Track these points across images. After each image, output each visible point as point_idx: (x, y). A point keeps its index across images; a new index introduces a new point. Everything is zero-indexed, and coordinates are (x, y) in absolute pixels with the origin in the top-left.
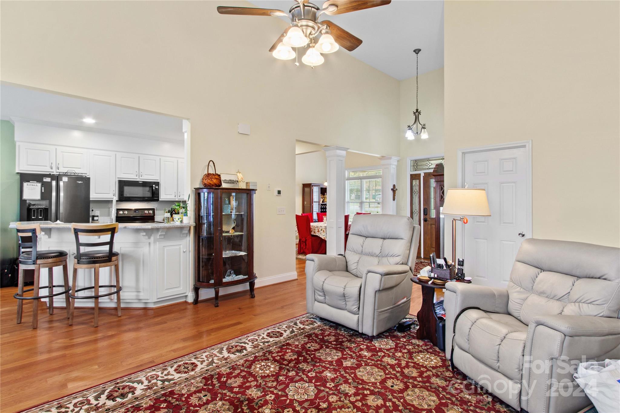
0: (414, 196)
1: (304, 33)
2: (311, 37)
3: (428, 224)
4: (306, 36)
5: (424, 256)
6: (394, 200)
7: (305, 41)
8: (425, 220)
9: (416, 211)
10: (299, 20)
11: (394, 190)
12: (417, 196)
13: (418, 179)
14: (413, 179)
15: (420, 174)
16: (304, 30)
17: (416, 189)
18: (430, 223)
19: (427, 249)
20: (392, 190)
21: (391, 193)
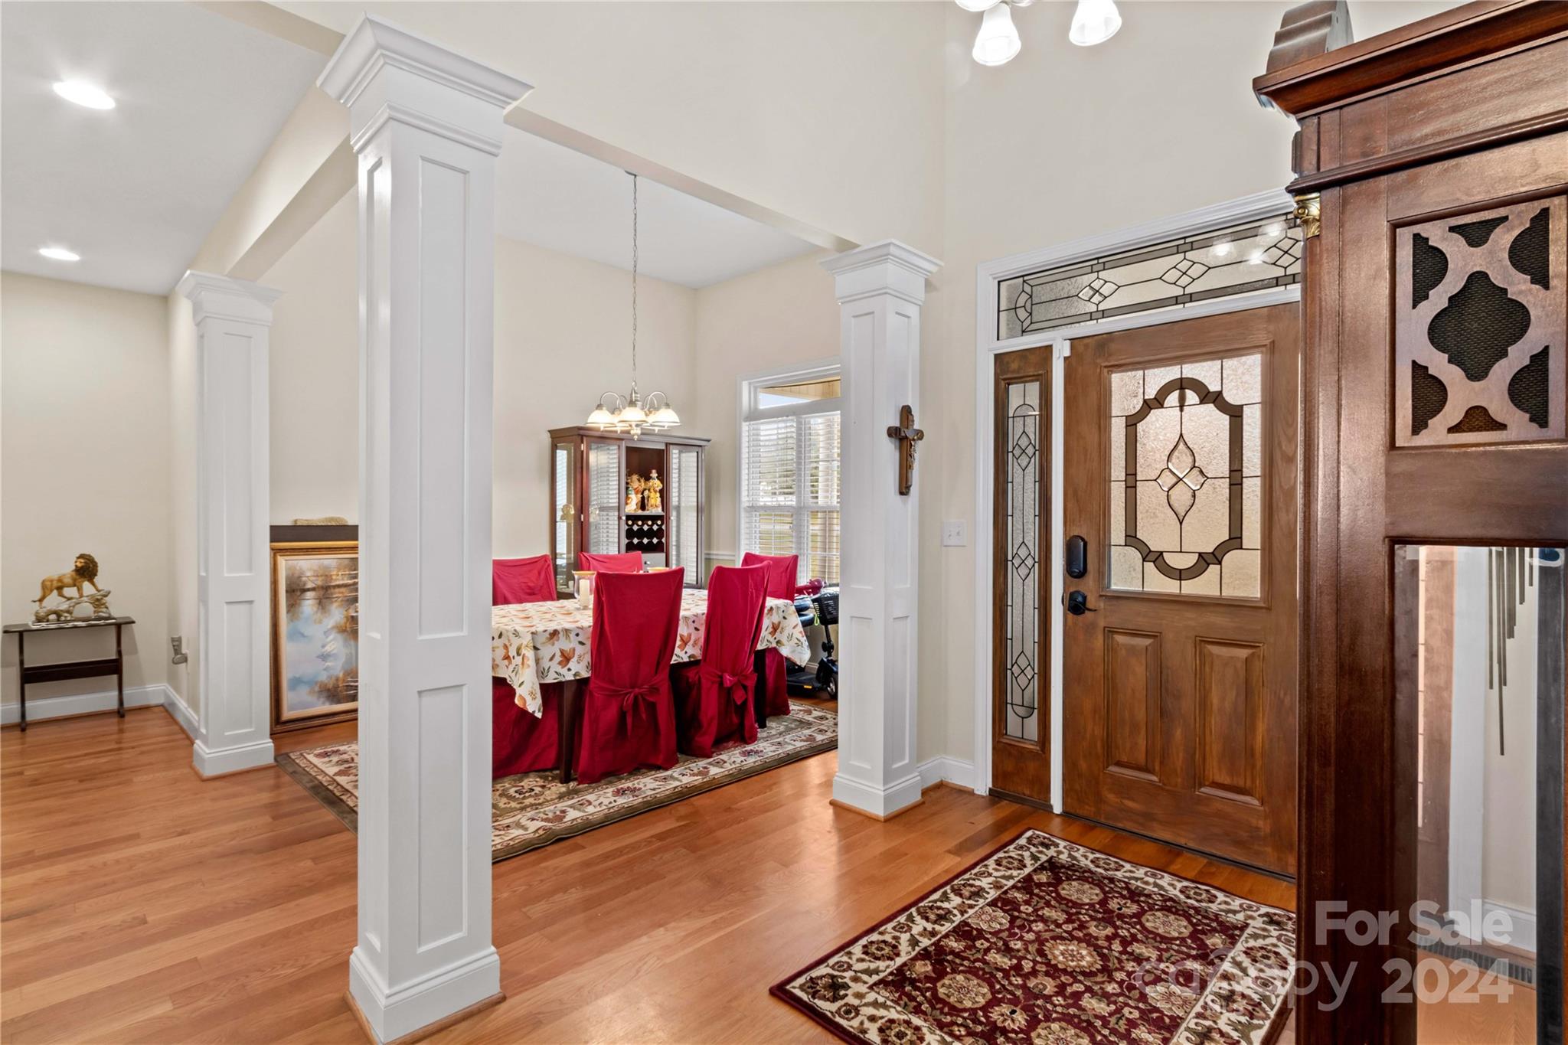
0: (1014, 471)
3: (1090, 628)
5: (1064, 803)
6: (904, 489)
8: (1076, 606)
9: (1023, 553)
11: (903, 436)
12: (1032, 473)
13: (1036, 378)
14: (1009, 382)
15: (1048, 350)
17: (1025, 430)
18: (1102, 623)
19: (1083, 765)
20: (893, 432)
21: (889, 451)
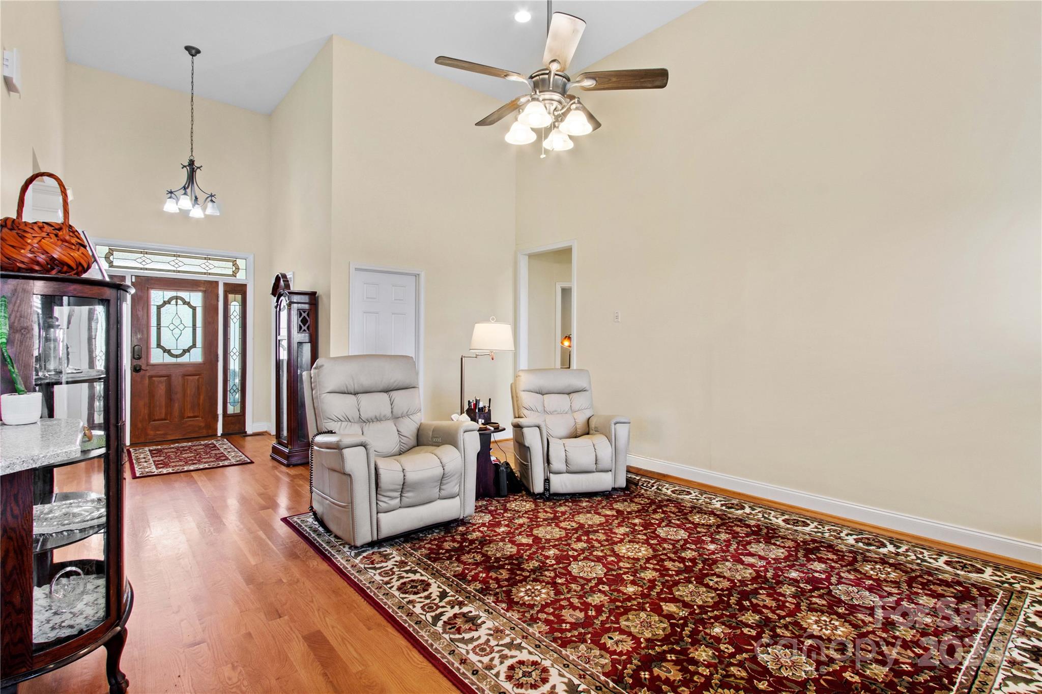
1: (546, 109)
2: (556, 113)
3: (143, 376)
4: (549, 113)
7: (548, 120)
8: (136, 369)
10: (540, 92)
16: (547, 106)
18: (148, 374)
